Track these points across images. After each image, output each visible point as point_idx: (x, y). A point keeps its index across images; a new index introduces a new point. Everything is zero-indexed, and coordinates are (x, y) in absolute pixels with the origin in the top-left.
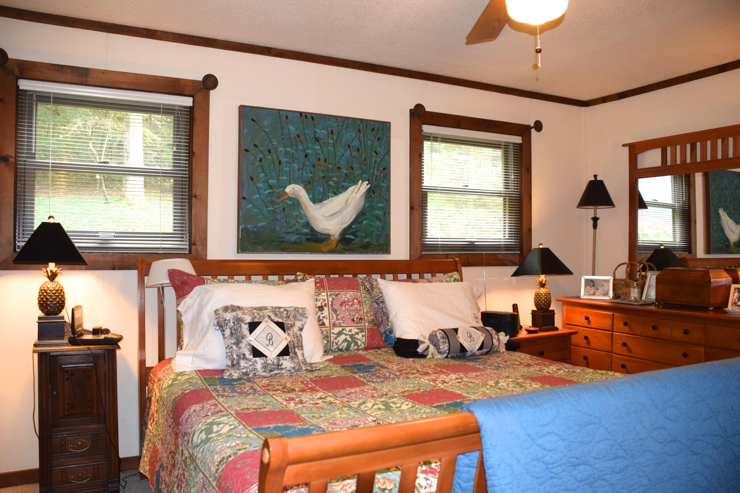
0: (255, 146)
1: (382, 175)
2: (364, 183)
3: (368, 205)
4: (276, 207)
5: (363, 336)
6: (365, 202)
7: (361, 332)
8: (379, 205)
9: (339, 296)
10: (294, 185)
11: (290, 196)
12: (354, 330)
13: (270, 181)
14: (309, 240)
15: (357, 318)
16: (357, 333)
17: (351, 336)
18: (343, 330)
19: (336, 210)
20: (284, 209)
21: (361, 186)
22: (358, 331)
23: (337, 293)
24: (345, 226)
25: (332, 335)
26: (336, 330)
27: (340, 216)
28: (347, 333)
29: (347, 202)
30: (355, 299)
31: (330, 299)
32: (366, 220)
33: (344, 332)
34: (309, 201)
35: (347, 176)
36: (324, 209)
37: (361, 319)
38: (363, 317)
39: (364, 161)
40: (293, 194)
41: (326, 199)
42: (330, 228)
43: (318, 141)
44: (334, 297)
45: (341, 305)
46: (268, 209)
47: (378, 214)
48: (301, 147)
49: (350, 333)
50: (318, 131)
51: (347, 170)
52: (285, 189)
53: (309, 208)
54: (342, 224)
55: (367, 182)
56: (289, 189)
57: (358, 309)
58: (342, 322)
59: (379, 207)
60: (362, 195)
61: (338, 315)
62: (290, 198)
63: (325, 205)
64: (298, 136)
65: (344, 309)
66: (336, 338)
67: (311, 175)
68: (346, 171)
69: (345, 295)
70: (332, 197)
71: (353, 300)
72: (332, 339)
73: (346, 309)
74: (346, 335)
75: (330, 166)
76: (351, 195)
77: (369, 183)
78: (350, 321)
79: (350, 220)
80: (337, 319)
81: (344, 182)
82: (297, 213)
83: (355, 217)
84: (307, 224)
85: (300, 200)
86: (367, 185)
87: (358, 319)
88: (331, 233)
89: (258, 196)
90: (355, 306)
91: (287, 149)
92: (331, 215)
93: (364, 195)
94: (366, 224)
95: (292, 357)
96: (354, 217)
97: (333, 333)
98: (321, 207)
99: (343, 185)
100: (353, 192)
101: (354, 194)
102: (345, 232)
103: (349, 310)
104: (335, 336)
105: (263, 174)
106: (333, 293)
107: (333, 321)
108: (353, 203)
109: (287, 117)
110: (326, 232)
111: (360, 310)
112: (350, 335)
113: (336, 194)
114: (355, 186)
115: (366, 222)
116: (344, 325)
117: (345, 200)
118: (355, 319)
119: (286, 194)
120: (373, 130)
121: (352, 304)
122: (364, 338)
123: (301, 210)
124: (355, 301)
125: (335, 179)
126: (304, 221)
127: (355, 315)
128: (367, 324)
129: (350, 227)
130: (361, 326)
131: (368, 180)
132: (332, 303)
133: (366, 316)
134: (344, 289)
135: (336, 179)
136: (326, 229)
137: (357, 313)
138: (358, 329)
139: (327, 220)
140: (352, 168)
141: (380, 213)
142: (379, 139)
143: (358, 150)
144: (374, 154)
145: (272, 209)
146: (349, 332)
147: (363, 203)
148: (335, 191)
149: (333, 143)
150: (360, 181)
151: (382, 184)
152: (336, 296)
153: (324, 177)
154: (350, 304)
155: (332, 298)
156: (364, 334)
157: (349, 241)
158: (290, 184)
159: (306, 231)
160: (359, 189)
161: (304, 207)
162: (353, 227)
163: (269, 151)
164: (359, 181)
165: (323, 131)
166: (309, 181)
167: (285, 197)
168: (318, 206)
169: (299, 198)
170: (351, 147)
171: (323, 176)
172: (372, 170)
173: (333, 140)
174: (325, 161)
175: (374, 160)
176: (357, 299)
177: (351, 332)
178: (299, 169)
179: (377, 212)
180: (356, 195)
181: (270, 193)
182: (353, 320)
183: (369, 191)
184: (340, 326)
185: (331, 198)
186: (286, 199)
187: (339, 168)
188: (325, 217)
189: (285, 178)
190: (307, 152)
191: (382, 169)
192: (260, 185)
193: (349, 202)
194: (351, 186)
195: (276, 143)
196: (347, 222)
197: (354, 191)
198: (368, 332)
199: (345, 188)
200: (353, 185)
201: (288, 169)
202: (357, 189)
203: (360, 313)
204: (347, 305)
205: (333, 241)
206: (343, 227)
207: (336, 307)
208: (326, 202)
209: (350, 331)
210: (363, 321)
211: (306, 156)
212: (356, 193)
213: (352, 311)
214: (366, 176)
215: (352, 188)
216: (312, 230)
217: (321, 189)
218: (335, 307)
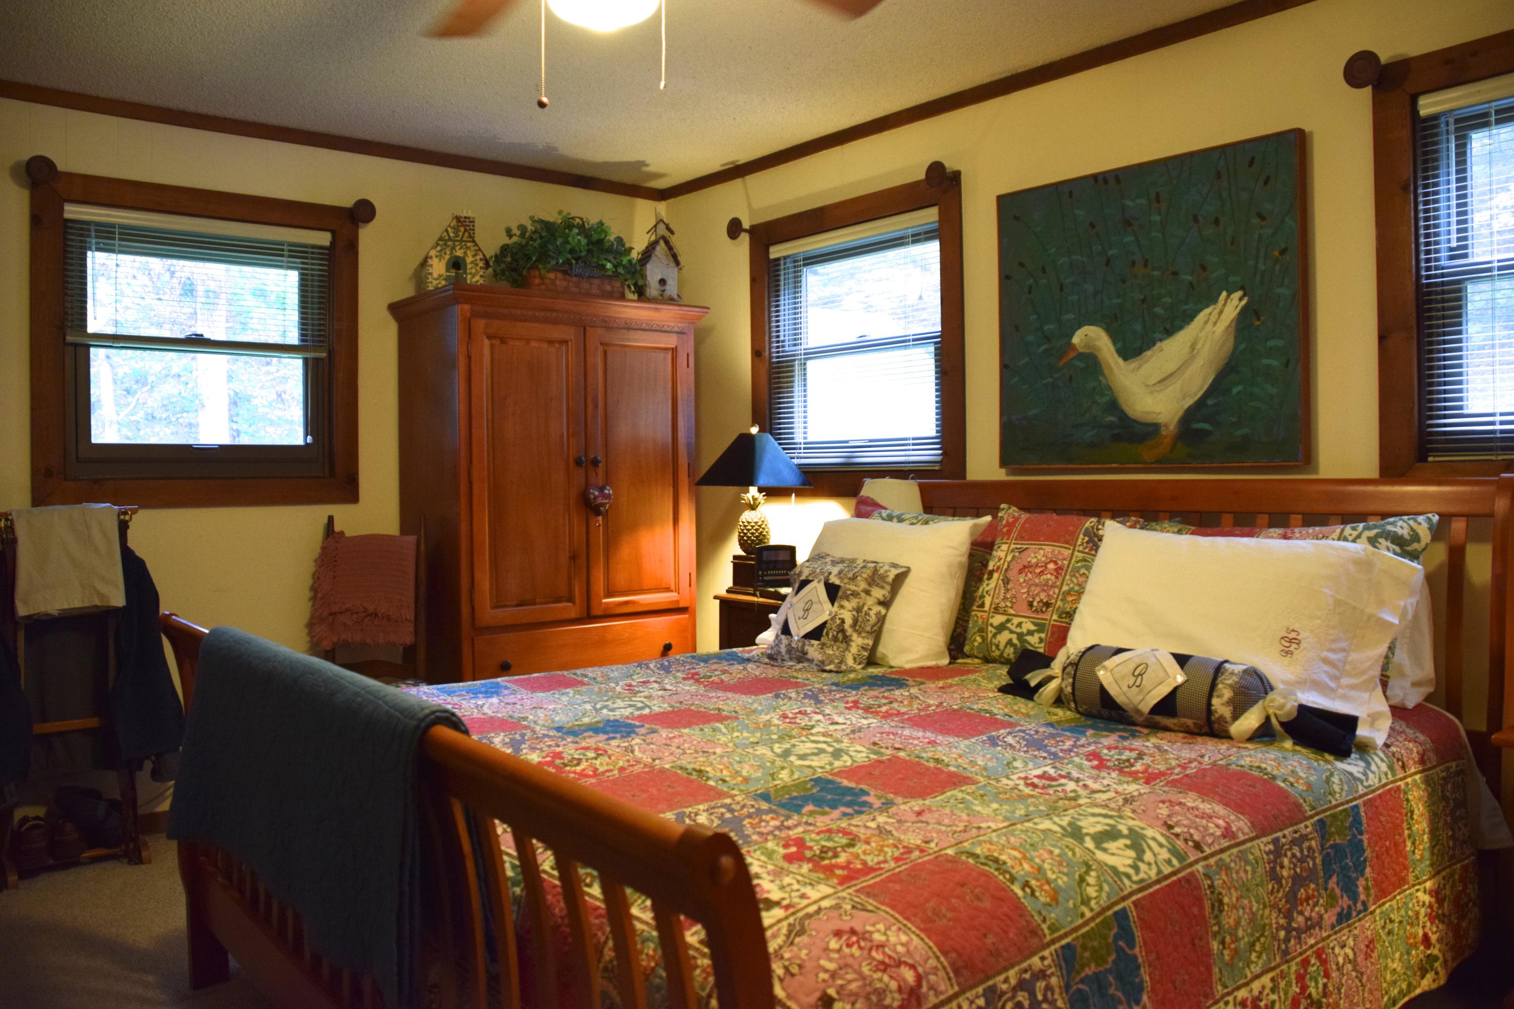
0: (1021, 265)
1: (1278, 268)
2: (1232, 296)
3: (1242, 346)
4: (1056, 376)
5: (1041, 640)
6: (1235, 343)
7: (1039, 631)
8: (1271, 343)
9: (1025, 553)
10: (1086, 327)
11: (1081, 350)
12: (1028, 626)
13: (1046, 328)
14: (1117, 438)
15: (1041, 601)
16: (1030, 633)
17: (1020, 636)
18: (1008, 621)
19: (1171, 367)
20: (1070, 379)
21: (1224, 305)
22: (1033, 628)
23: (1025, 547)
24: (1189, 402)
25: (990, 628)
26: (998, 619)
27: (1180, 382)
28: (1013, 628)
29: (1193, 347)
30: (1051, 561)
31: (1009, 558)
32: (1238, 384)
33: (1009, 625)
34: (1116, 355)
35: (1193, 288)
36: (1144, 370)
37: (1047, 605)
38: (1053, 601)
39: (1232, 243)
40: (1085, 346)
41: (1149, 348)
42: (1159, 408)
43: (1130, 225)
44: (1017, 554)
45: (1020, 572)
46: (1044, 382)
47: (1268, 366)
48: (1097, 248)
49: (1018, 630)
50: (1129, 203)
51: (1192, 275)
52: (1071, 339)
53: (1116, 371)
54: (1184, 398)
55: (1239, 293)
56: (1076, 339)
57: (1050, 583)
58: (1009, 604)
59: (1271, 348)
60: (1229, 326)
61: (1008, 590)
62: (1081, 356)
63: (1146, 362)
64: (1092, 225)
65: (1022, 580)
66: (995, 635)
67: (1119, 301)
68: (1190, 278)
69: (1035, 553)
70: (1161, 340)
71: (1047, 564)
72: (990, 635)
73: (1025, 581)
74: (1012, 632)
75: (1156, 273)
76: (1203, 328)
77: (1244, 295)
78: (1025, 605)
79: (1202, 388)
80: (1005, 599)
81: (1187, 304)
82: (1095, 384)
83: (1214, 380)
84: (1114, 406)
85: (1100, 357)
86: (1241, 299)
87: (1041, 604)
88: (1162, 419)
89: (1027, 359)
90: (1045, 577)
91: (1074, 257)
92: (1160, 382)
93: (1233, 325)
94: (1240, 392)
95: (823, 644)
96: (1210, 381)
97: (991, 625)
98: (1140, 367)
99: (1185, 311)
100: (1206, 322)
101: (1209, 326)
102: (1190, 416)
103: (1031, 582)
104: (994, 631)
105: (1035, 317)
106: (1019, 546)
107: (997, 601)
108: (1207, 346)
109: (1071, 193)
110: (1150, 419)
111: (1053, 586)
112: (1018, 634)
113: (1169, 333)
114: (1212, 307)
115: (1239, 388)
116: (1012, 612)
117: (1189, 344)
118: (1035, 604)
119: (1073, 347)
120: (1252, 162)
121: (1042, 572)
122: (1042, 645)
123: (1101, 378)
124: (1051, 566)
125: (1167, 300)
126: (1106, 399)
127: (1038, 594)
128: (1055, 617)
129: (1200, 404)
130: (1042, 619)
131: (1242, 288)
132: (1008, 566)
133: (1062, 600)
134: (1039, 540)
135: (1170, 300)
136: (1149, 413)
137: (1044, 591)
138: (1035, 624)
139: (1151, 393)
140: (1204, 268)
141: (1274, 363)
142: (1266, 182)
143: (1217, 221)
144: (1255, 221)
145: (1050, 380)
146: (1017, 627)
147: (1230, 344)
148: (1168, 326)
149: (1161, 222)
150: (1224, 294)
151: (1279, 290)
152: (1020, 552)
153: (1143, 301)
154: (1038, 571)
155: (1014, 557)
156: (1043, 635)
157: (1202, 435)
158: (1080, 327)
159: (1111, 418)
160: (1221, 312)
161: (1106, 372)
162: (1210, 402)
163: (1044, 270)
164: (1219, 294)
165: (1138, 201)
166: (1115, 314)
167: (1072, 355)
168: (1133, 364)
169: (1096, 353)
170: (1200, 219)
171: (1142, 297)
172: (1251, 263)
173: (1160, 214)
174: (1146, 265)
175: (1256, 236)
176: (1056, 563)
177: (1021, 628)
178: (1096, 293)
179: (1265, 361)
180: (1215, 328)
181: (1046, 350)
182: (1031, 604)
183: (1244, 314)
184: (1005, 613)
185: (1158, 344)
186: (1074, 358)
187: (1175, 273)
188: (1147, 386)
189: (1071, 316)
190: (1110, 253)
191: (1276, 253)
192: (1030, 338)
193: (1199, 346)
194: (1201, 310)
195: (1054, 250)
196: (1196, 394)
197: (1209, 319)
198: (1053, 633)
199: (1189, 317)
200: (1207, 306)
201: (1076, 297)
202: (1216, 312)
203: (1051, 593)
204: (1031, 572)
205: (1166, 437)
206: (1186, 406)
207: (1012, 574)
208: (1148, 353)
209: (1019, 625)
210: (1050, 609)
211: (1108, 263)
212: (1215, 324)
213: (1036, 585)
214: (1237, 279)
215: (1207, 311)
216: (1123, 417)
217: (1138, 327)
218: (1010, 574)
